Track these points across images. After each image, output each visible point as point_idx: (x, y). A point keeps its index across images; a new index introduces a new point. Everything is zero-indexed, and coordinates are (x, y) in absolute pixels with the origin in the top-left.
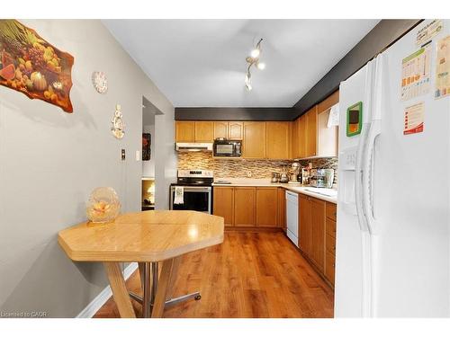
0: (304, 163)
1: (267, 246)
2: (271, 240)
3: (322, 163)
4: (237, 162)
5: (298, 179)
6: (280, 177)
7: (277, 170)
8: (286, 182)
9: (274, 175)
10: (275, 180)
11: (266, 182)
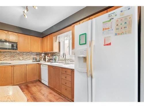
0: (46, 54)
1: (34, 89)
2: (35, 86)
3: (53, 54)
4: (14, 53)
5: (44, 60)
6: (36, 59)
7: (35, 56)
8: (39, 61)
9: (33, 58)
10: (34, 60)
11: (30, 62)
